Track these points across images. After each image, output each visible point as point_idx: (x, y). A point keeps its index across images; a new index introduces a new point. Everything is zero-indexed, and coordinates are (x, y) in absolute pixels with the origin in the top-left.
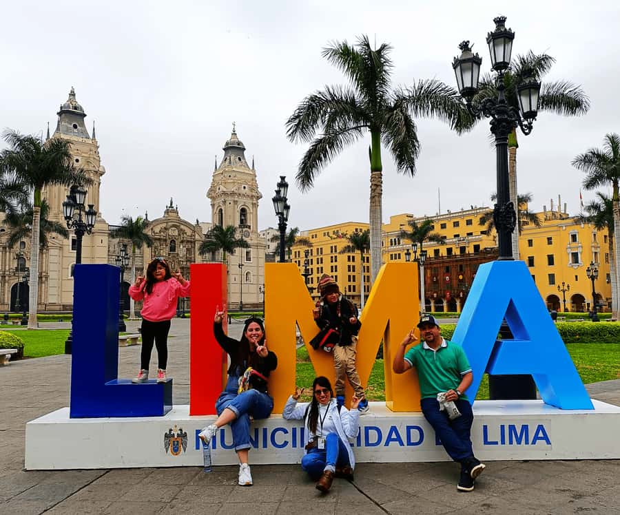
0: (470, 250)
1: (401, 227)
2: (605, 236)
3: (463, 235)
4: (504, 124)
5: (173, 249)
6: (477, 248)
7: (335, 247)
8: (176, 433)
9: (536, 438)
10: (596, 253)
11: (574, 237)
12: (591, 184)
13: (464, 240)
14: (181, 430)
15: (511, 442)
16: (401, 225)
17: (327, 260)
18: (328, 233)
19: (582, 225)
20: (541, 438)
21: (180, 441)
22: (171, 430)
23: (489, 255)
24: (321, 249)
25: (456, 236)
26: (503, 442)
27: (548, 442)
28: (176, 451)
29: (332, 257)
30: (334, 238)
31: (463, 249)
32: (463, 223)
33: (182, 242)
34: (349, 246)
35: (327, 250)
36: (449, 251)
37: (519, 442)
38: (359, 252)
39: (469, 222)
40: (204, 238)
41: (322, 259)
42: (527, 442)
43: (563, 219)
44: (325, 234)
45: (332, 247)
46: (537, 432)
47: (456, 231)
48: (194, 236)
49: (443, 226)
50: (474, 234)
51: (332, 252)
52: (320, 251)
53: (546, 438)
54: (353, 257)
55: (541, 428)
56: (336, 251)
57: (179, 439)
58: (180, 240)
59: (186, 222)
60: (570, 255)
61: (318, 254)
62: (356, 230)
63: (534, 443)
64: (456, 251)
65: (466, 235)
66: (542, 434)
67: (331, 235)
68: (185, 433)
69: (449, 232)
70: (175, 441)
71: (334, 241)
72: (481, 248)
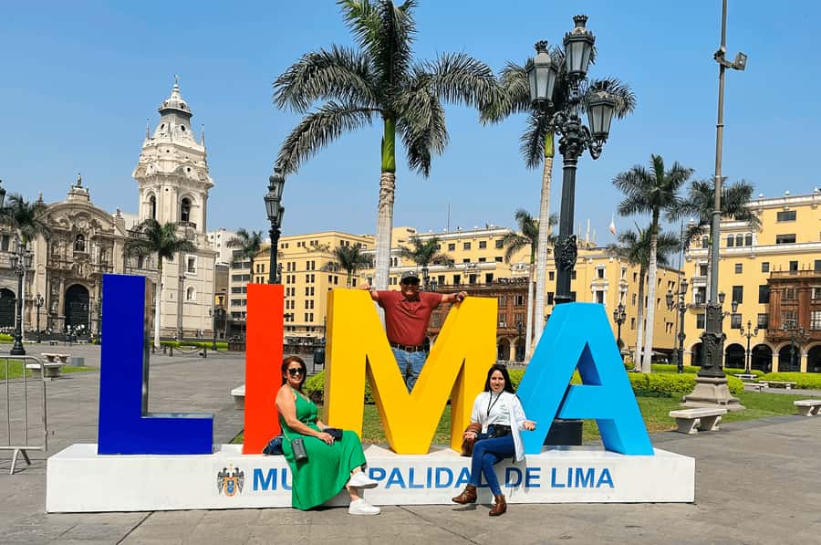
0: (482, 279)
1: (400, 244)
2: (635, 274)
3: (474, 260)
4: (575, 144)
5: (79, 247)
6: (489, 277)
7: (313, 262)
8: (231, 471)
9: (601, 481)
10: (623, 293)
11: (601, 272)
12: (626, 210)
13: (474, 267)
14: (237, 469)
15: (577, 485)
16: (400, 241)
17: (301, 278)
18: (304, 243)
19: (611, 259)
20: (605, 482)
21: (236, 481)
22: (225, 469)
23: (503, 287)
24: (294, 263)
25: (466, 261)
26: (570, 485)
27: (612, 486)
28: (230, 491)
29: (308, 276)
30: (312, 251)
31: (473, 278)
32: (475, 245)
33: (94, 238)
34: (331, 263)
35: (301, 266)
36: (457, 278)
37: (584, 485)
38: (346, 272)
39: (483, 245)
40: (127, 235)
41: (294, 277)
42: (592, 485)
43: (590, 250)
44: (299, 243)
45: (308, 262)
46: (602, 476)
47: (467, 255)
48: (113, 231)
49: (452, 247)
50: (487, 260)
51: (308, 268)
52: (292, 266)
53: (610, 481)
54: (336, 278)
55: (606, 471)
56: (313, 268)
57: (235, 479)
58: (91, 236)
59: (100, 211)
60: (595, 293)
61: (289, 269)
62: (342, 242)
63: (598, 486)
64: (465, 280)
65: (477, 260)
66: (607, 478)
67: (308, 245)
68: (242, 473)
69: (458, 255)
70: (229, 480)
71: (311, 254)
72: (495, 278)
